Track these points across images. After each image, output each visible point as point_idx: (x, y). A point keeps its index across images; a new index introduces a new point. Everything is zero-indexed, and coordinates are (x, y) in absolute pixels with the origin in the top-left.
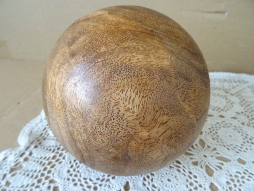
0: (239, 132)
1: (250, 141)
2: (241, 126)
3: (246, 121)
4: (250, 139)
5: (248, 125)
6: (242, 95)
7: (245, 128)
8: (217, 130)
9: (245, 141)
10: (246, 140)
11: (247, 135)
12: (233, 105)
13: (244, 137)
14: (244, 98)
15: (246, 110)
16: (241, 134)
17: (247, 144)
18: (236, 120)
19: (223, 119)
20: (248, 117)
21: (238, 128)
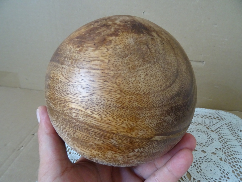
0: (218, 167)
1: (226, 176)
2: (219, 161)
3: (223, 156)
4: (227, 174)
5: (225, 161)
6: (220, 132)
7: (222, 163)
8: (200, 164)
9: (223, 176)
10: (224, 174)
11: (224, 170)
12: (213, 141)
13: (222, 172)
14: (222, 135)
15: (224, 147)
16: (219, 168)
17: (224, 178)
18: (215, 156)
19: (205, 154)
20: (225, 153)
21: (217, 163)
